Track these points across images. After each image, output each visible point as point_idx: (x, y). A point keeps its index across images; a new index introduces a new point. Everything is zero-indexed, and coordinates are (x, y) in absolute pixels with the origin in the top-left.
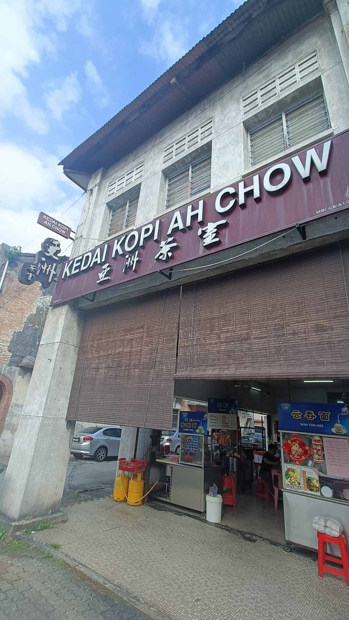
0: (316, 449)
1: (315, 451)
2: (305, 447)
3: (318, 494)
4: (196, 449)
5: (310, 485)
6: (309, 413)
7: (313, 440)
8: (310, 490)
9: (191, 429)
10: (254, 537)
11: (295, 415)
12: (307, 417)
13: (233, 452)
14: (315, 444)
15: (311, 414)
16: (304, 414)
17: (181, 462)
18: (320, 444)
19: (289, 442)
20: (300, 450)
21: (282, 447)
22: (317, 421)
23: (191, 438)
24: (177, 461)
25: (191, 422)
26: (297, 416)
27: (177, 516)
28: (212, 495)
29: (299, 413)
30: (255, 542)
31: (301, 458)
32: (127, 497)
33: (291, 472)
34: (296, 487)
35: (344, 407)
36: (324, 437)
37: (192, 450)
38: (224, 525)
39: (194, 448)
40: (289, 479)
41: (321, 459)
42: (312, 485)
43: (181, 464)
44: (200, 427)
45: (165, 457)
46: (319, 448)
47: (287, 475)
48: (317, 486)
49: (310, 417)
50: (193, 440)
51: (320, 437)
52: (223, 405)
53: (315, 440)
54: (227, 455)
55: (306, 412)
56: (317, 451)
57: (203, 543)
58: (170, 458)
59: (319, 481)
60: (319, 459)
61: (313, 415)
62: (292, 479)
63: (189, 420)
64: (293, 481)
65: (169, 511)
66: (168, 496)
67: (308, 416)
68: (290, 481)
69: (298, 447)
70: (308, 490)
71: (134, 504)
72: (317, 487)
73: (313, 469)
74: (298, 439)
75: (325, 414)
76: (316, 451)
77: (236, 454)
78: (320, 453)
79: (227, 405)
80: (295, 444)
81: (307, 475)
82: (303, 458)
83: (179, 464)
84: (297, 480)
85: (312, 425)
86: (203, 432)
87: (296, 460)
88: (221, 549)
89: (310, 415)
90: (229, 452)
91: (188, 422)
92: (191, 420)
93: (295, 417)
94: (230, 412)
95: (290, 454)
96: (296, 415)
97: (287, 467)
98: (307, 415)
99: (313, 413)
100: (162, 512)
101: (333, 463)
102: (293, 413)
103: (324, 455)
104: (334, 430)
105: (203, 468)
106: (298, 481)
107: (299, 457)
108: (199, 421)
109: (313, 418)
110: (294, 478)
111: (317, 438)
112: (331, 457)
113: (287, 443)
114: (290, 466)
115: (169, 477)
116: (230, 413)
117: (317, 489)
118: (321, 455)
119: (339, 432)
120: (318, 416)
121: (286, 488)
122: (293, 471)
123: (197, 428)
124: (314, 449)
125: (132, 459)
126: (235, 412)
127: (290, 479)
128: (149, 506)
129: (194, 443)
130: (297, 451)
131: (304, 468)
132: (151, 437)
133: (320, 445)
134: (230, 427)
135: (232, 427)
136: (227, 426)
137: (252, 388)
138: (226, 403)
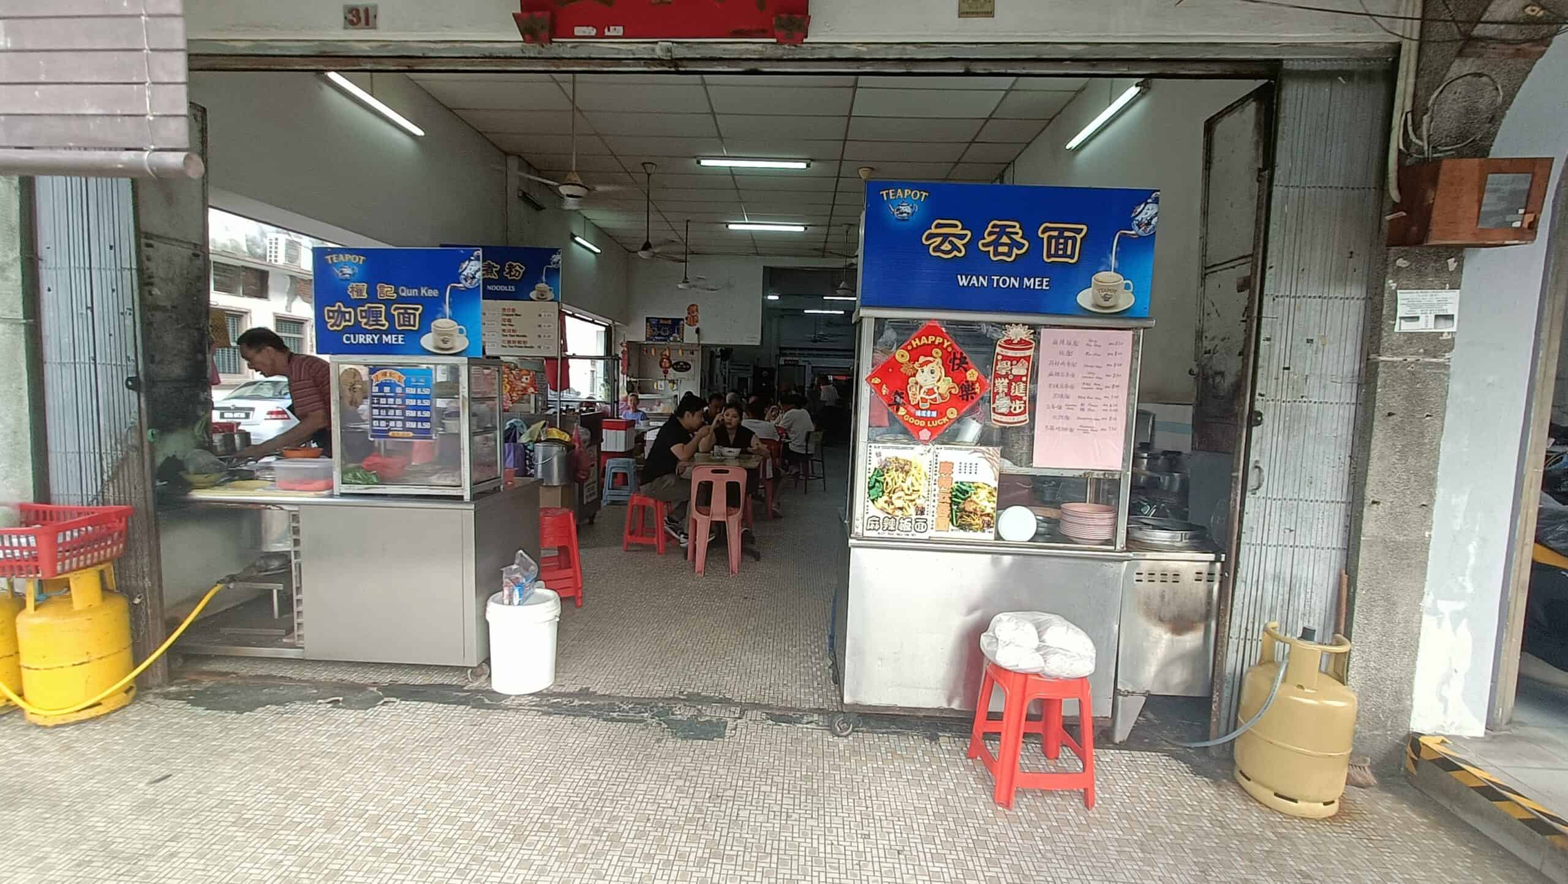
0: (1006, 376)
1: (1002, 384)
2: (966, 371)
3: (988, 536)
4: (427, 425)
5: (964, 510)
6: (1002, 231)
7: (1001, 342)
8: (962, 527)
9: (387, 333)
10: (710, 713)
11: (939, 239)
12: (991, 249)
13: (544, 425)
14: (1005, 358)
15: (1008, 235)
16: (978, 235)
17: (345, 489)
18: (1028, 353)
19: (902, 356)
20: (945, 385)
21: (869, 379)
22: (1029, 264)
23: (395, 377)
24: (321, 483)
25: (388, 303)
26: (949, 247)
27: (350, 716)
28: (516, 599)
29: (958, 231)
30: (722, 735)
31: (942, 414)
32: (21, 695)
33: (893, 473)
34: (906, 525)
35: (1147, 203)
36: (1046, 326)
37: (405, 429)
38: (572, 689)
39: (416, 419)
40: (881, 502)
41: (1018, 411)
42: (970, 507)
43: (343, 495)
44: (442, 323)
45: (250, 476)
46: (1020, 370)
47: (876, 485)
48: (988, 510)
49: (1005, 249)
50: (408, 384)
51: (1031, 326)
52: (502, 270)
53: (1009, 342)
54: (524, 439)
55: (989, 229)
56: (1010, 384)
57: (519, 836)
58: (277, 474)
59: (995, 494)
60: (1010, 414)
61: (1017, 238)
62: (894, 496)
63: (372, 292)
64: (899, 503)
65: (304, 699)
66: (290, 631)
67: (996, 244)
68: (886, 506)
69: (940, 371)
70: (951, 527)
71: (73, 718)
72: (988, 515)
73: (983, 452)
74: (939, 340)
75: (1066, 234)
76: (1007, 381)
77: (555, 433)
78: (1019, 390)
79: (519, 269)
80: (927, 363)
81: (957, 477)
82: (952, 413)
83: (331, 496)
84: (912, 501)
85: (1004, 282)
86: (461, 343)
87: (922, 423)
88: (615, 839)
89: (1005, 240)
90: (528, 427)
91: (373, 297)
92: (387, 291)
93: (937, 249)
94: (533, 295)
95: (898, 406)
96: (942, 243)
97: (879, 455)
98: (993, 237)
99: (1017, 229)
100: (259, 713)
101: (1062, 423)
102: (933, 230)
103: (1033, 399)
104: (1085, 298)
105: (467, 497)
106: (918, 502)
107: (934, 414)
108: (435, 293)
109: (1015, 251)
110: (901, 494)
111: (1018, 333)
112: (1057, 402)
113: (894, 364)
114: (890, 452)
115: (284, 556)
116: (532, 300)
117: (987, 519)
118: (1020, 399)
119: (1107, 304)
120: (1036, 243)
121: (867, 534)
122: (904, 468)
123: (425, 329)
124: (1001, 376)
125: (23, 508)
126: (550, 296)
127: (885, 498)
128: (178, 697)
129: (416, 397)
130: (930, 392)
131: (946, 454)
132: (134, 384)
133: (1027, 358)
134: (532, 347)
135: (539, 347)
136: (519, 342)
137: (578, 239)
138: (514, 264)
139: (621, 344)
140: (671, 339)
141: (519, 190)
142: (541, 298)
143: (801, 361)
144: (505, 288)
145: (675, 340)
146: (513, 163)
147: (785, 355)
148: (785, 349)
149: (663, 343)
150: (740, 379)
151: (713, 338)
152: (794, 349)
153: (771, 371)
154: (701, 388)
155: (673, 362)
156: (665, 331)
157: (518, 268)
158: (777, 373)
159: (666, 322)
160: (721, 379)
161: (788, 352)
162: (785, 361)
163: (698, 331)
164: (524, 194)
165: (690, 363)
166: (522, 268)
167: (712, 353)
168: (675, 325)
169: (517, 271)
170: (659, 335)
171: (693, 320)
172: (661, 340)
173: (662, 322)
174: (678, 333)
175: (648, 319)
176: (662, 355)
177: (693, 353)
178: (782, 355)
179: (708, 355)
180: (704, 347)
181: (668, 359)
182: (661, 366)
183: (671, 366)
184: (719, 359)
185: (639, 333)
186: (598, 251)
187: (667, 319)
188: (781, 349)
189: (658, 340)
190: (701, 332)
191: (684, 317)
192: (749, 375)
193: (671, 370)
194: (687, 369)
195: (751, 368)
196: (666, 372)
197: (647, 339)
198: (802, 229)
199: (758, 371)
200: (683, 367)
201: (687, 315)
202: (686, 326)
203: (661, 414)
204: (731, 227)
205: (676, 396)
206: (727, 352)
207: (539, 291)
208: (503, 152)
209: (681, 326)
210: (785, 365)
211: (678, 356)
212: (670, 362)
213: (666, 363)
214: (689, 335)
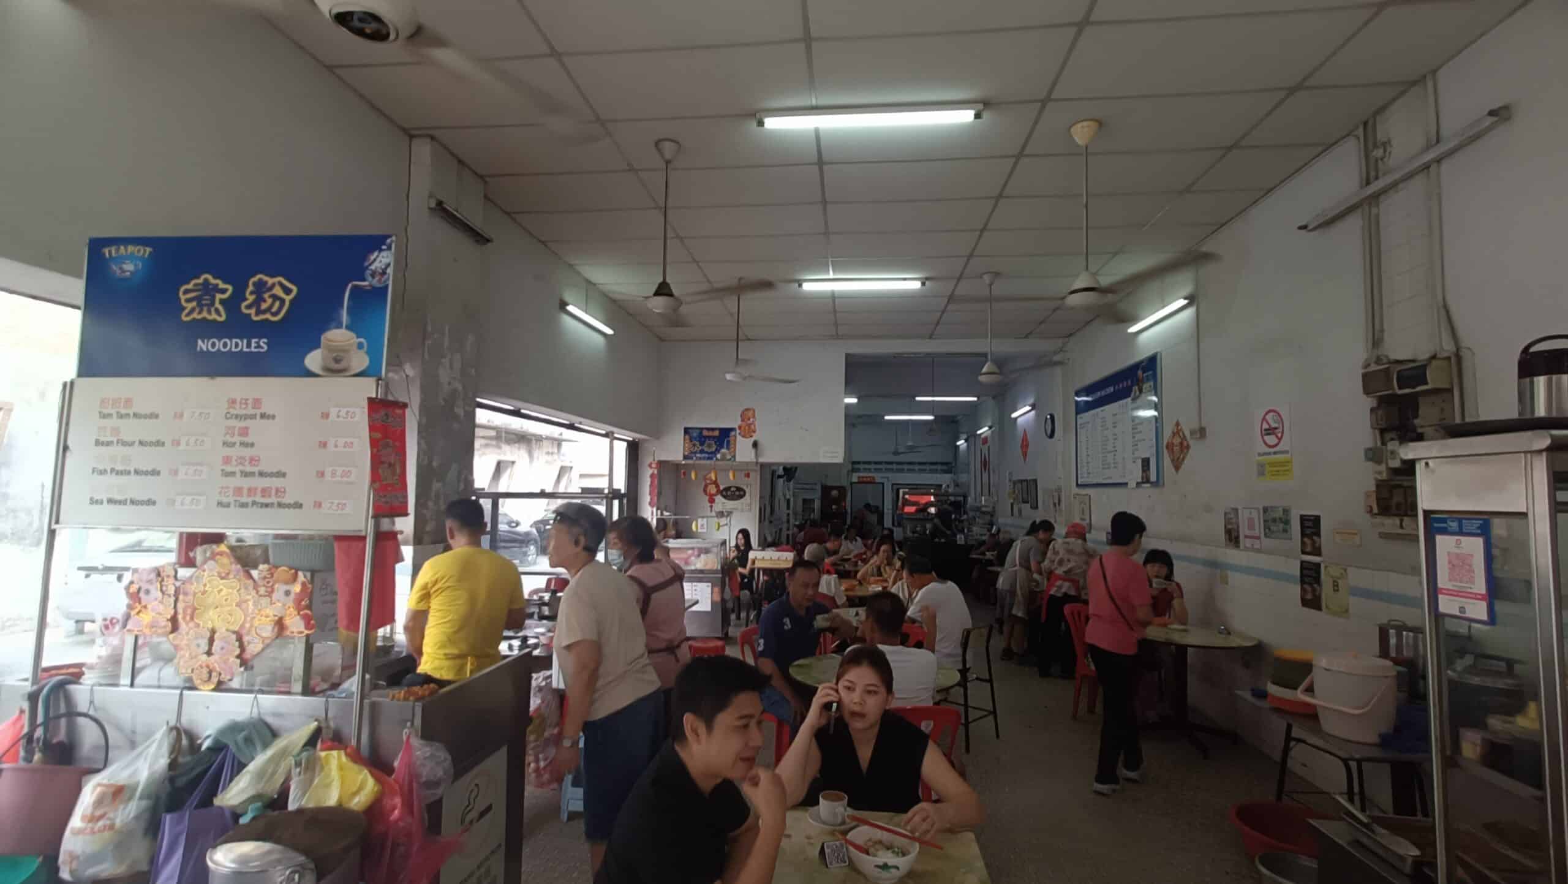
52: (239, 295)
79: (281, 293)
94: (313, 360)
116: (310, 374)
134: (298, 506)
135: (318, 505)
136: (265, 492)
137: (570, 308)
138: (270, 281)
139: (650, 465)
140: (719, 456)
141: (431, 196)
142: (336, 368)
143: (878, 477)
144: (242, 345)
145: (723, 458)
146: (423, 150)
147: (858, 470)
148: (859, 463)
149: (708, 462)
150: (805, 501)
151: (777, 454)
152: (869, 463)
153: (842, 489)
154: (760, 521)
155: (722, 488)
156: (709, 446)
157: (278, 291)
158: (849, 494)
159: (711, 433)
160: (784, 505)
161: (861, 466)
162: (859, 477)
163: (755, 445)
164: (440, 203)
165: (745, 488)
166: (288, 291)
167: (773, 473)
168: (724, 436)
169: (275, 297)
170: (702, 452)
171: (748, 430)
172: (704, 458)
173: (705, 433)
174: (728, 448)
175: (687, 431)
176: (705, 479)
177: (748, 475)
178: (854, 470)
179: (769, 477)
180: (763, 466)
181: (715, 483)
182: (705, 491)
183: (720, 492)
184: (781, 480)
185: (674, 448)
186: (609, 331)
187: (713, 429)
188: (854, 463)
189: (700, 459)
190: (759, 447)
191: (736, 426)
192: (816, 496)
193: (719, 499)
194: (741, 497)
195: (819, 487)
196: (712, 501)
197: (685, 457)
198: (917, 285)
199: (826, 490)
200: (735, 493)
201: (739, 422)
202: (739, 438)
203: (701, 571)
204: (807, 287)
205: (724, 543)
206: (790, 471)
207: (331, 350)
208: (404, 130)
209: (732, 439)
210: (859, 483)
211: (730, 479)
212: (717, 486)
213: (712, 489)
214: (743, 451)
